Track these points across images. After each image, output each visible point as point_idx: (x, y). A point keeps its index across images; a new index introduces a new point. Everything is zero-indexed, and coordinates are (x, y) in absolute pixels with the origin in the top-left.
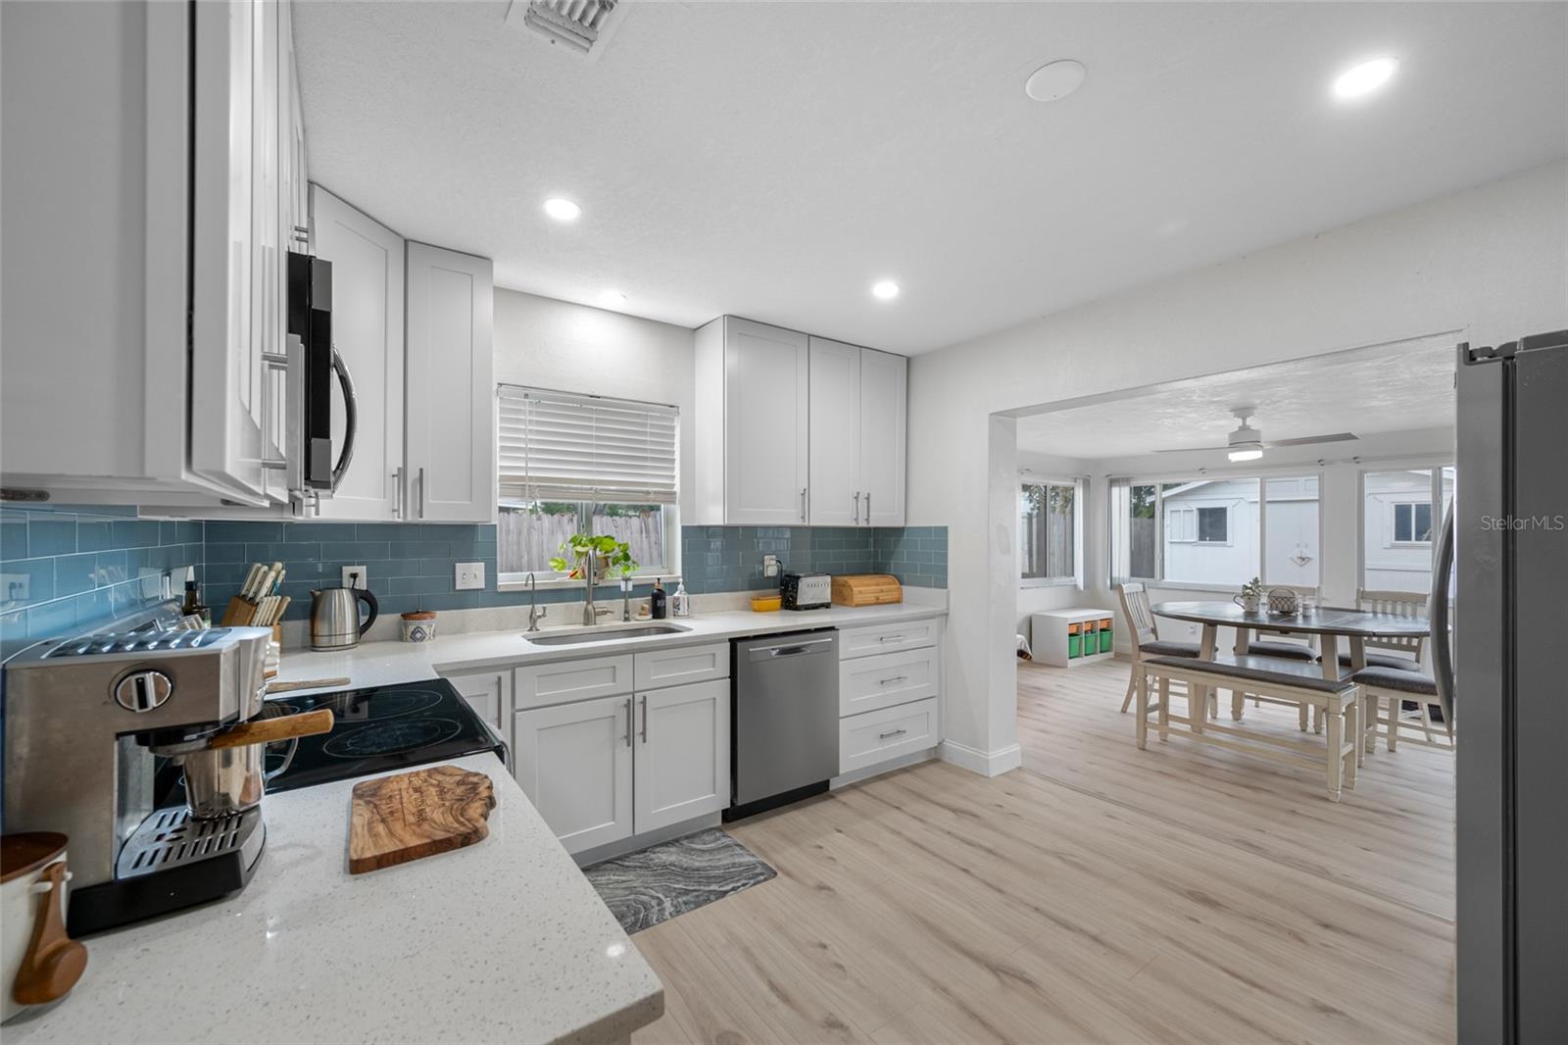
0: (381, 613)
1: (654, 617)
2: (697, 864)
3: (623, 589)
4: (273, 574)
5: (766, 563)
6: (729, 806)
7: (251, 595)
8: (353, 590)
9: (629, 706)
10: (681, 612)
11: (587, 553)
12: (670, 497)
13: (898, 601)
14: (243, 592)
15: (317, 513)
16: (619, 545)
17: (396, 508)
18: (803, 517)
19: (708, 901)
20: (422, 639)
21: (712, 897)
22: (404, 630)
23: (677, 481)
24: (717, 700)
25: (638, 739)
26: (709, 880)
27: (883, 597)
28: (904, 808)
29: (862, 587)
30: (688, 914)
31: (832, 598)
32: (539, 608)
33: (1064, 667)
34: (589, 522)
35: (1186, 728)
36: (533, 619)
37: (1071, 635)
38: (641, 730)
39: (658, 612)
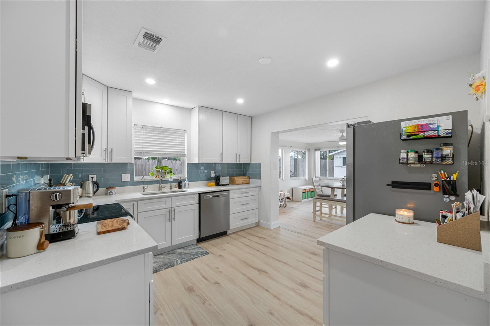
0: (100, 188)
1: (179, 188)
2: (188, 252)
3: (170, 181)
4: (70, 177)
5: (212, 173)
6: (198, 238)
7: (63, 183)
8: (92, 181)
9: (170, 211)
10: (186, 187)
11: (160, 171)
12: (184, 155)
13: (249, 183)
14: (61, 182)
15: (83, 161)
16: (169, 169)
17: (105, 159)
18: (221, 161)
19: (190, 260)
20: (112, 194)
21: (191, 259)
22: (107, 192)
23: (186, 151)
24: (195, 210)
25: (173, 220)
26: (191, 255)
27: (244, 182)
28: (246, 237)
29: (238, 179)
30: (184, 263)
31: (230, 182)
32: (146, 186)
33: (301, 202)
34: (161, 162)
35: (327, 216)
36: (144, 189)
37: (303, 193)
38: (173, 218)
39: (180, 187)
